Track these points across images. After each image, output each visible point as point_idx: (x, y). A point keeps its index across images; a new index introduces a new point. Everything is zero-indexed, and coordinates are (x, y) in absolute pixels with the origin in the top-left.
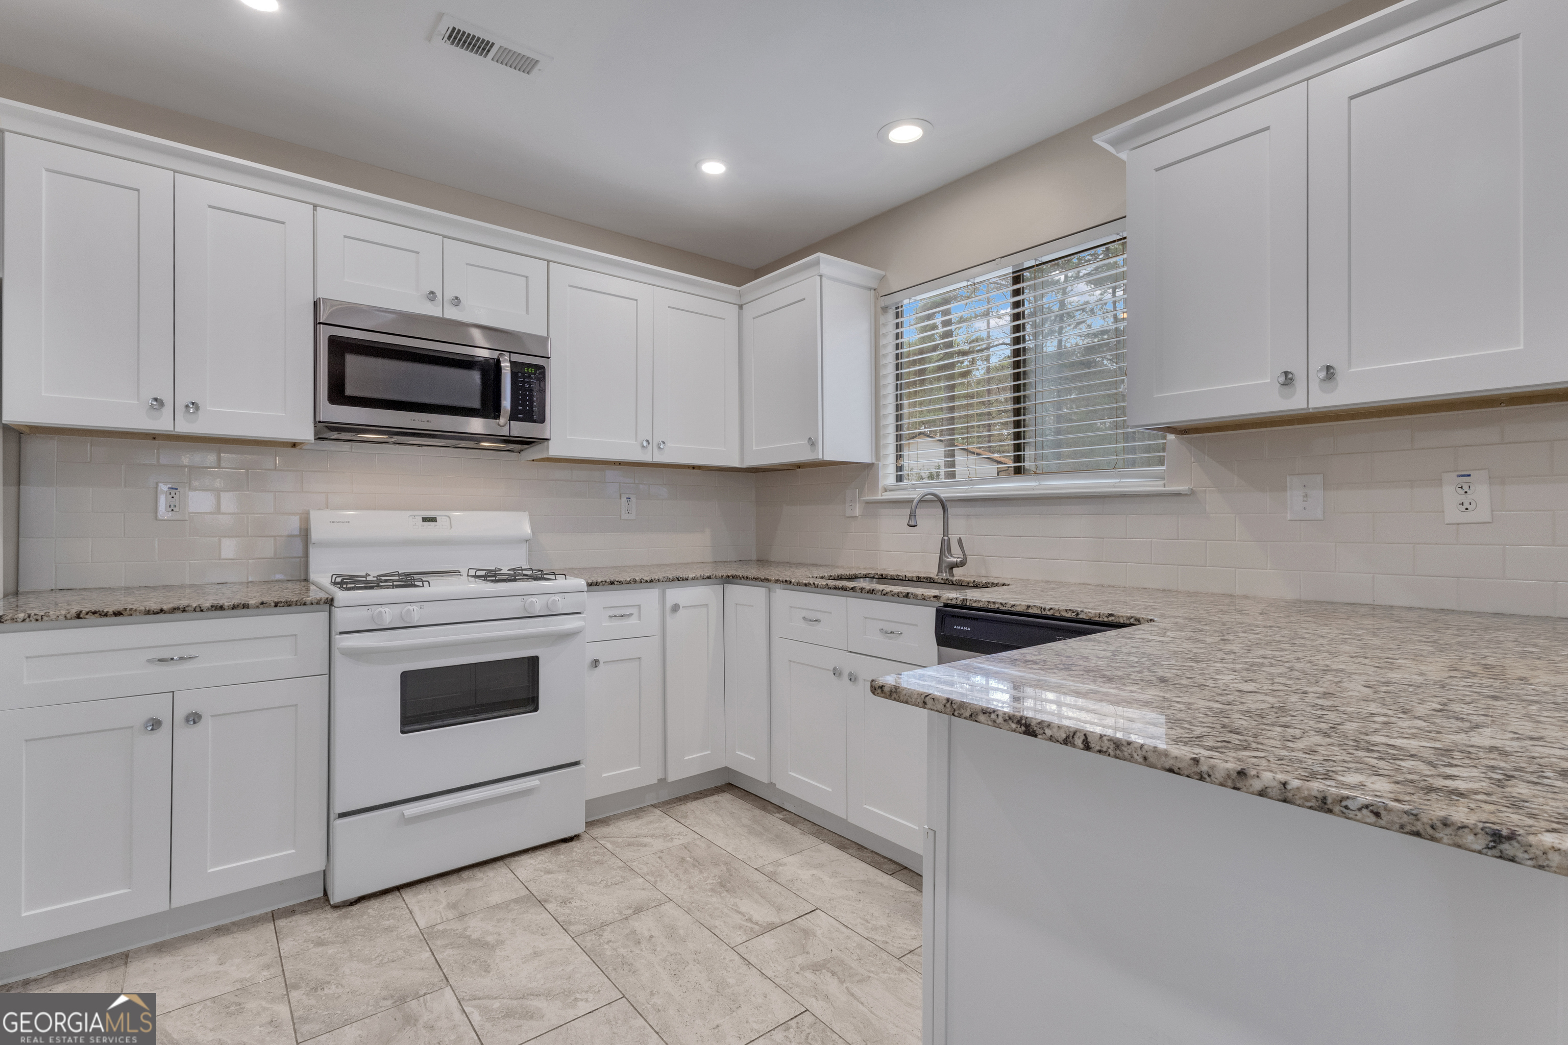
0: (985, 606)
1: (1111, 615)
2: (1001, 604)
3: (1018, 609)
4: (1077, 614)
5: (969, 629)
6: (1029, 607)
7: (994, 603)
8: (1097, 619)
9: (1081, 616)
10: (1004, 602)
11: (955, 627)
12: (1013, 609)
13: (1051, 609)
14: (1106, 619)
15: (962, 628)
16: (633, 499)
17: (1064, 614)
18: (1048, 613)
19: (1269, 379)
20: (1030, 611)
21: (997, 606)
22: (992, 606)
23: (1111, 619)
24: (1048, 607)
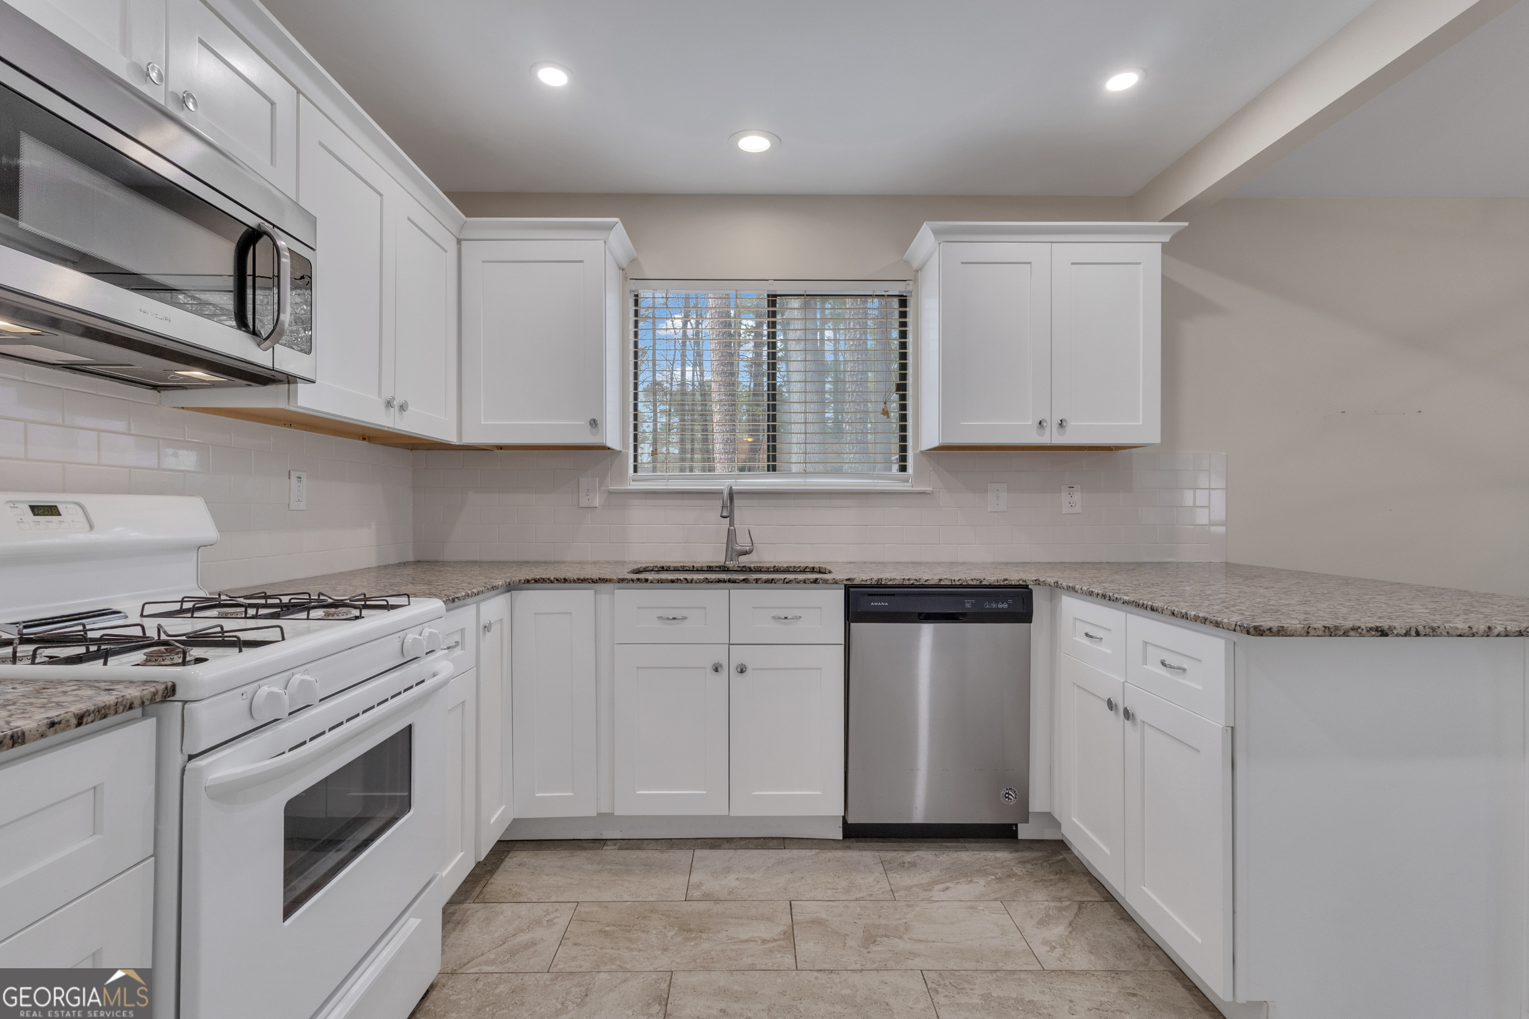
0: (900, 583)
1: (1006, 580)
2: (916, 580)
3: (931, 583)
4: (981, 582)
5: (886, 604)
6: (941, 580)
7: (909, 580)
8: (996, 583)
9: (983, 583)
10: (918, 578)
11: (872, 604)
12: (926, 583)
13: (959, 580)
14: (1002, 583)
15: (879, 604)
16: (304, 479)
17: (971, 583)
18: (958, 583)
19: (1031, 422)
20: (942, 583)
21: (912, 582)
22: (907, 583)
23: (1006, 582)
24: (957, 579)
